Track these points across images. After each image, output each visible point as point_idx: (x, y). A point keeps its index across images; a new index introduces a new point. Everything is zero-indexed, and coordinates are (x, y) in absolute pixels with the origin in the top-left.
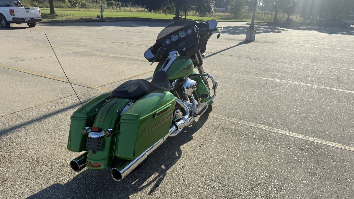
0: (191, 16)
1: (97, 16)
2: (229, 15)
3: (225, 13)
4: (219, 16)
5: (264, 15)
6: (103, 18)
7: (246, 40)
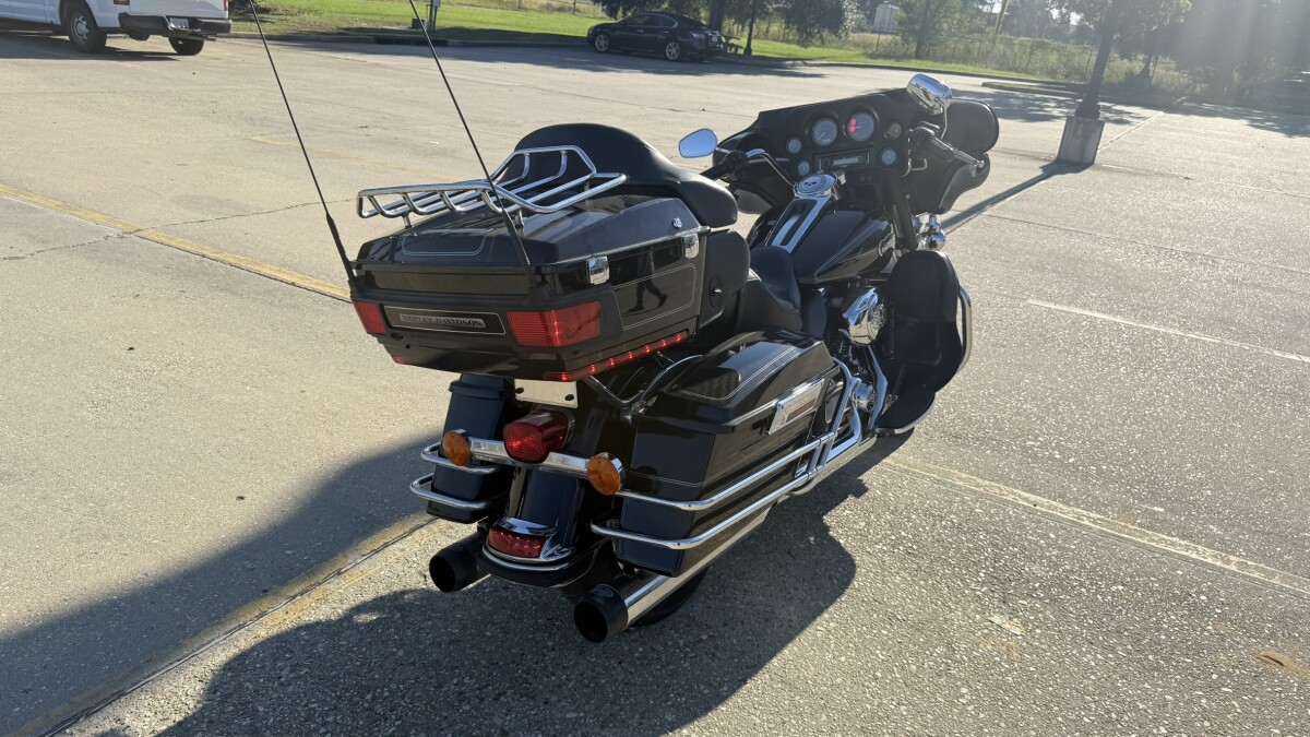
1: (409, 21)
2: (896, 44)
3: (880, 36)
4: (857, 45)
6: (436, 28)
7: (1058, 159)
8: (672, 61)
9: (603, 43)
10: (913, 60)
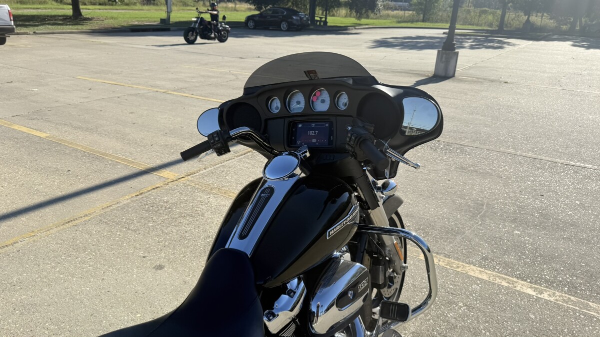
1: (159, 20)
2: (413, 15)
3: (406, 12)
5: (480, 16)
6: (171, 23)
7: (434, 74)
8: (284, 31)
9: (252, 24)
10: (420, 23)
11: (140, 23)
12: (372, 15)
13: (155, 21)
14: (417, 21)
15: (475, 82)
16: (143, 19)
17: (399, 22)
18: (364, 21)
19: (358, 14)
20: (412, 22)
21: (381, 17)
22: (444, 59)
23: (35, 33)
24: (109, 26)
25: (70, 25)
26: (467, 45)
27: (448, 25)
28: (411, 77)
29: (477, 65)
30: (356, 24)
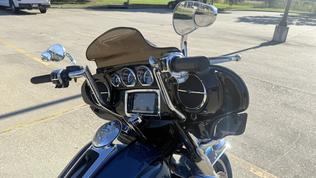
0: (222, 3)
1: (123, 3)
2: (263, 4)
3: (259, 2)
4: (251, 4)
5: (304, 5)
6: (129, 4)
7: (272, 40)
9: (171, 6)
10: (266, 8)
11: (114, 4)
12: (239, 3)
13: (121, 3)
14: (265, 7)
15: (297, 46)
16: (115, 2)
17: (254, 8)
18: (234, 6)
19: (231, 2)
20: (262, 7)
21: (244, 4)
22: (279, 31)
23: (62, 8)
24: (98, 6)
25: (79, 4)
26: (294, 22)
27: (284, 10)
28: (258, 41)
29: (300, 35)
30: (229, 8)
